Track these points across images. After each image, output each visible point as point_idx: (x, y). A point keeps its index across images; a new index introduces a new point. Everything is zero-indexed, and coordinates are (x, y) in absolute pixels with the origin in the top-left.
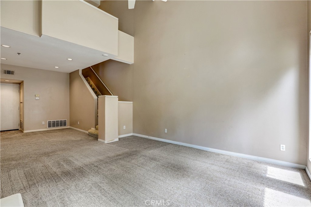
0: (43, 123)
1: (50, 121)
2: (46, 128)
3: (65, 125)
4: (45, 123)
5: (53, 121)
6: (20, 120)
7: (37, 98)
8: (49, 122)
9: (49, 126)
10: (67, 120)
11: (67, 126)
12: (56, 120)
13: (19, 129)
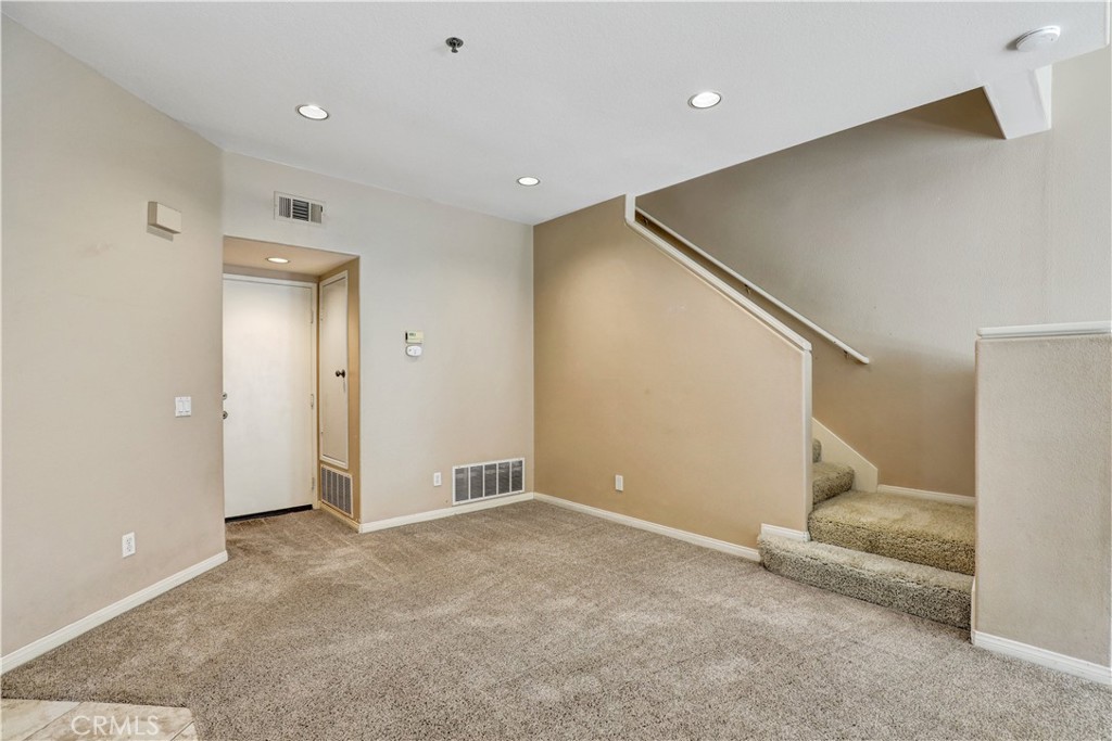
0: (437, 478)
1: (462, 467)
2: (448, 504)
3: (517, 486)
4: (443, 480)
5: (473, 469)
6: (320, 462)
7: (415, 350)
8: (458, 471)
9: (461, 495)
10: (523, 459)
11: (526, 491)
12: (484, 464)
13: (315, 507)
